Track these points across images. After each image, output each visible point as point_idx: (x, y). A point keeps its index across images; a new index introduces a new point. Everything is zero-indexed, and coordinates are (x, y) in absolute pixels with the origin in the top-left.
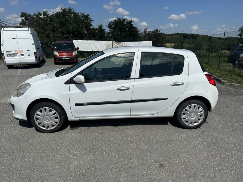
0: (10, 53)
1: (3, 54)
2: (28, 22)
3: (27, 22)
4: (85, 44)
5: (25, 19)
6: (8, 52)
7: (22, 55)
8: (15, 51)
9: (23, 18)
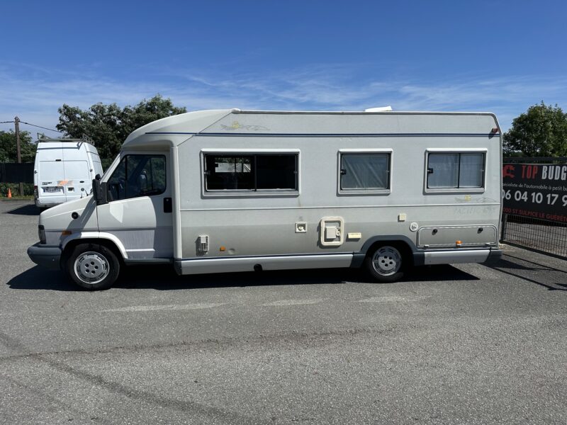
0: (49, 185)
1: (37, 187)
6: (44, 184)
7: (71, 189)
8: (59, 182)
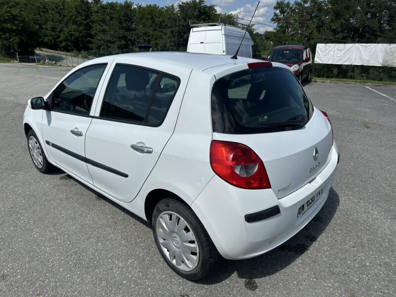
2: (284, 16)
3: (282, 16)
4: (338, 50)
5: (280, 12)
9: (278, 11)
